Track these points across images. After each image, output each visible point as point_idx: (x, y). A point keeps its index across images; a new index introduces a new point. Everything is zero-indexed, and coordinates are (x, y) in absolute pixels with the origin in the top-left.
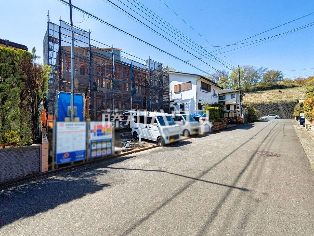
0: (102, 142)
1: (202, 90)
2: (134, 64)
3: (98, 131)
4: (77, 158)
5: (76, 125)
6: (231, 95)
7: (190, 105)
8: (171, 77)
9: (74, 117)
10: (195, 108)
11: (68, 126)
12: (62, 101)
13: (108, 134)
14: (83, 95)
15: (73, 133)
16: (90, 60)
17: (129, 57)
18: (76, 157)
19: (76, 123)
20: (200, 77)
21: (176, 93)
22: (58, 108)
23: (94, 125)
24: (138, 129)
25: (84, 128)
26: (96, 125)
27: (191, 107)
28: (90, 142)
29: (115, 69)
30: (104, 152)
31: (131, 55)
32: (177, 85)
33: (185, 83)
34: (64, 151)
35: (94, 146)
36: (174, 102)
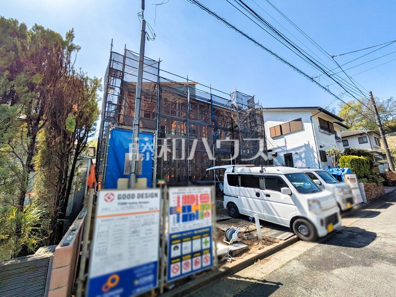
0: (191, 235)
1: (322, 131)
2: (215, 99)
3: (184, 209)
4: (139, 286)
5: (140, 196)
6: (359, 138)
7: (303, 156)
8: (265, 116)
9: (137, 177)
10: (314, 160)
11: (122, 201)
12: (117, 144)
13: (204, 215)
14: (154, 134)
15: (133, 217)
16: (158, 96)
17: (208, 91)
18: (137, 282)
19: (141, 192)
20: (319, 109)
21: (274, 138)
22: (107, 158)
23: (176, 196)
24: (237, 197)
25: (155, 202)
26: (181, 196)
27: (305, 158)
28: (167, 238)
29: (190, 107)
30: (197, 262)
31: (211, 88)
32: (275, 127)
33: (289, 122)
34: (108, 270)
35: (176, 248)
36: (272, 152)
